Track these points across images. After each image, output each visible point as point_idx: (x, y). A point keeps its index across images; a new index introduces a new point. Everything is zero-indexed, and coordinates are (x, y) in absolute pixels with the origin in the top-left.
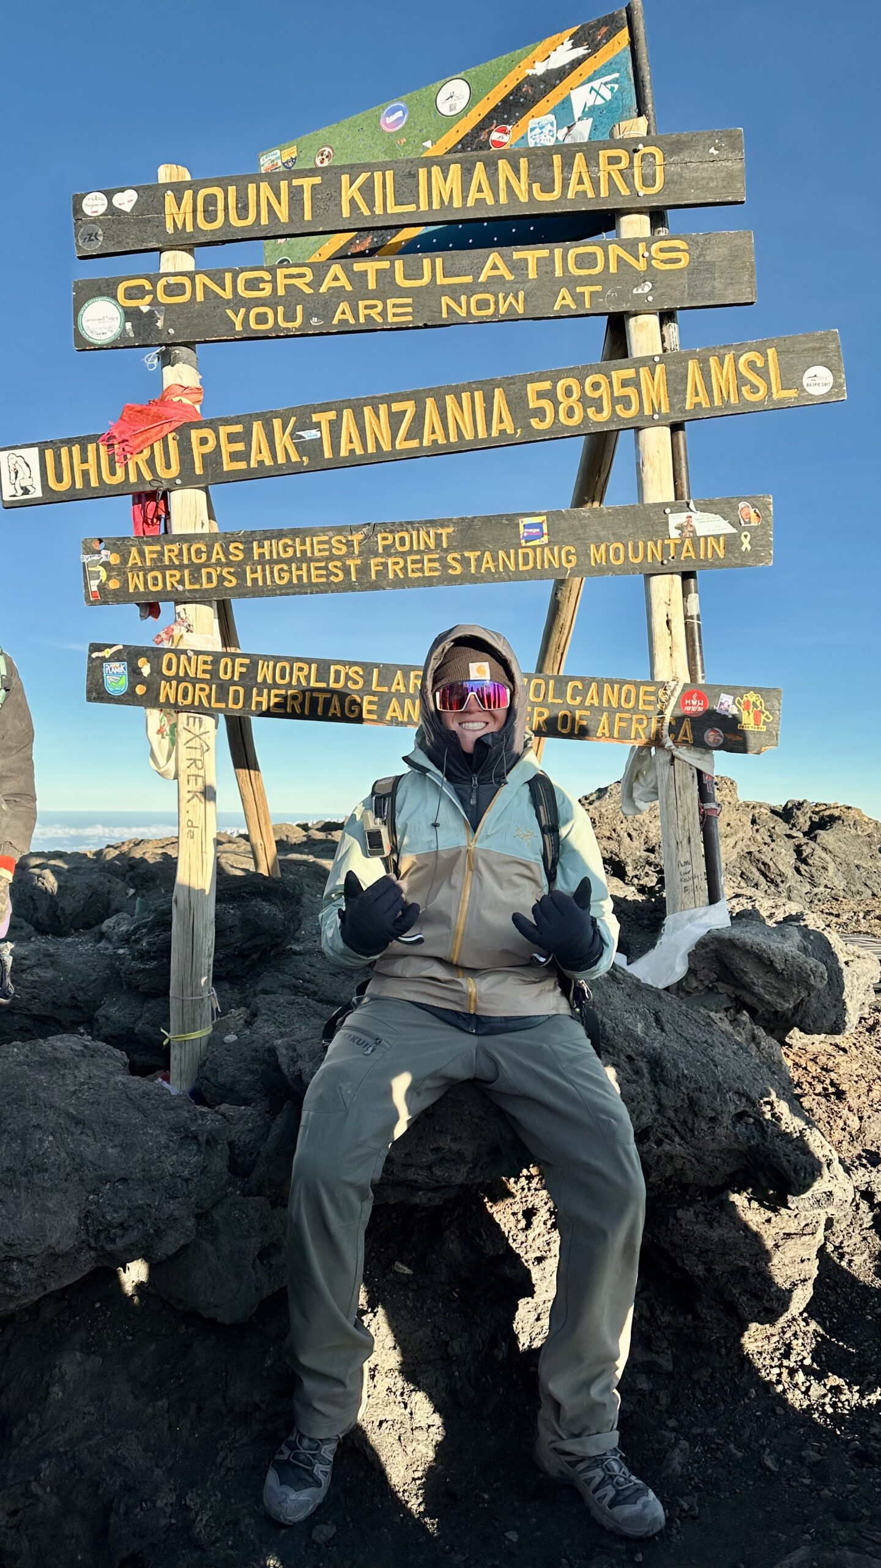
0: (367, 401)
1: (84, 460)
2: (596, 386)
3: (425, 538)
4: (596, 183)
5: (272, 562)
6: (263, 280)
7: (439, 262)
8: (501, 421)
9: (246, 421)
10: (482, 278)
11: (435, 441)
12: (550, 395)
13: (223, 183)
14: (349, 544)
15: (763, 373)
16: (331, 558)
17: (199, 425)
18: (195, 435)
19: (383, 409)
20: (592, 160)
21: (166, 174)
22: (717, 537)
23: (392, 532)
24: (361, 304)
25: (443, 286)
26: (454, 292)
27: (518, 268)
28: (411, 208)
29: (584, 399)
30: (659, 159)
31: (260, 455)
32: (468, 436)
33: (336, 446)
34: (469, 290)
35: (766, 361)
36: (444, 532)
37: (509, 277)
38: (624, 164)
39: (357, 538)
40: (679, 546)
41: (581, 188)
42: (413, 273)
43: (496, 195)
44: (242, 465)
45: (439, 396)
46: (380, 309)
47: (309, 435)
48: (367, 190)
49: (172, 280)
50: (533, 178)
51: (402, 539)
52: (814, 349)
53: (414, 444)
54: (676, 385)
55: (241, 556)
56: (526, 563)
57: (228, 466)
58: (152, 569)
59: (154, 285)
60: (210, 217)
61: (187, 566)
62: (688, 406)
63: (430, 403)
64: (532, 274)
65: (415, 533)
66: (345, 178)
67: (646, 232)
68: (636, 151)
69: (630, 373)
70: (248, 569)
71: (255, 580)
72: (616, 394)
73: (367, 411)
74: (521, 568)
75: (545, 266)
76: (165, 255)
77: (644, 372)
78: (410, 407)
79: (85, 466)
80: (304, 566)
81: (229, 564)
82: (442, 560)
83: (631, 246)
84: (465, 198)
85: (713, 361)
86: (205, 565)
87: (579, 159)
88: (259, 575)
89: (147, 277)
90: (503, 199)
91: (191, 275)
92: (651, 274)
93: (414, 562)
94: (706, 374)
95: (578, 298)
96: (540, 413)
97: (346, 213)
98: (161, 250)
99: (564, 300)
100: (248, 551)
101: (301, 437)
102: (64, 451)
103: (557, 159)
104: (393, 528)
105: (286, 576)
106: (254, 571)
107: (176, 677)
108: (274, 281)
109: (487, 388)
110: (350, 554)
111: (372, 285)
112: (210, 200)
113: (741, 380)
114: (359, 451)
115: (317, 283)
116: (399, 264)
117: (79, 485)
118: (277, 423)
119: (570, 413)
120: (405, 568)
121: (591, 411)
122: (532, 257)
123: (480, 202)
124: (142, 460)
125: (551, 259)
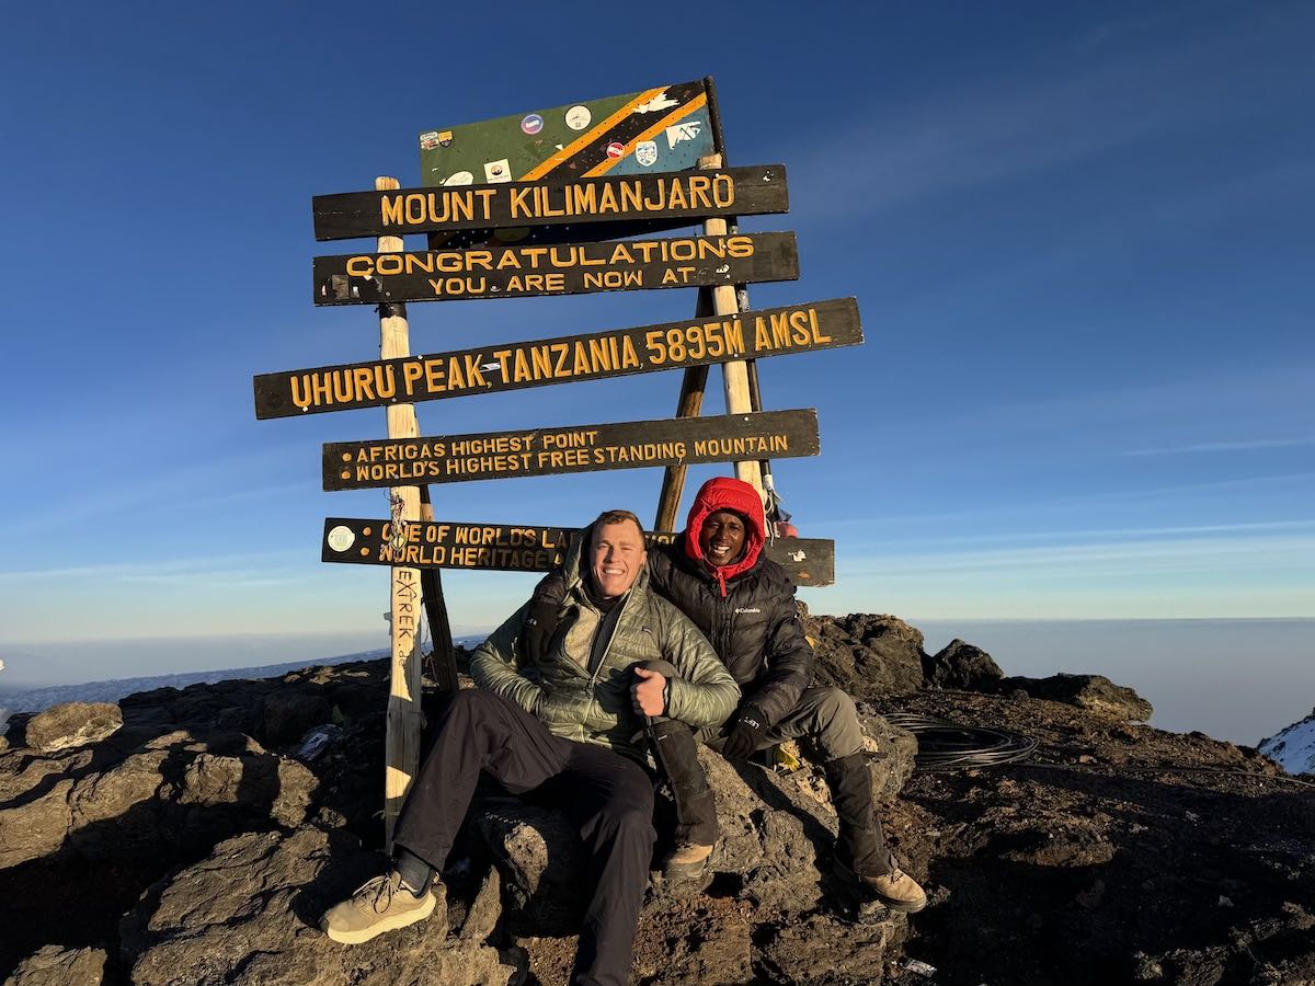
0: (533, 344)
1: (321, 384)
2: (694, 335)
3: (579, 439)
4: (688, 199)
5: (466, 457)
6: (456, 260)
7: (581, 249)
8: (630, 358)
10: (612, 261)
11: (583, 371)
12: (663, 340)
13: (425, 192)
14: (523, 444)
15: (807, 325)
16: (510, 453)
17: (409, 360)
18: (406, 367)
19: (545, 349)
20: (685, 185)
21: (381, 183)
22: (781, 436)
23: (553, 434)
24: (527, 278)
25: (585, 266)
26: (593, 270)
27: (638, 255)
28: (561, 213)
29: (686, 344)
30: (730, 184)
31: (455, 380)
32: (606, 368)
33: (511, 374)
34: (604, 269)
35: (809, 318)
36: (591, 434)
37: (631, 261)
38: (707, 186)
39: (528, 439)
40: (756, 442)
41: (678, 202)
42: (564, 257)
43: (620, 206)
44: (442, 388)
45: (585, 341)
46: (541, 280)
47: (492, 367)
48: (529, 200)
49: (389, 258)
50: (644, 195)
51: (561, 441)
52: (840, 310)
53: (568, 373)
55: (443, 453)
56: (650, 454)
57: (431, 388)
58: (375, 464)
59: (375, 261)
60: (416, 214)
61: (402, 461)
62: (758, 347)
63: (578, 346)
64: (647, 259)
66: (513, 191)
67: (724, 230)
68: (715, 178)
69: (716, 326)
70: (448, 462)
71: (453, 470)
72: (708, 340)
73: (534, 350)
74: (647, 458)
75: (655, 253)
76: (382, 239)
77: (726, 325)
78: (564, 348)
79: (322, 389)
80: (490, 459)
81: (434, 459)
82: (591, 453)
83: (714, 240)
84: (598, 206)
85: (773, 317)
86: (416, 460)
87: (676, 183)
88: (456, 466)
89: (369, 255)
90: (625, 208)
91: (402, 255)
92: (728, 259)
93: (570, 455)
94: (769, 327)
95: (679, 275)
96: (656, 353)
97: (514, 215)
98: (378, 236)
99: (669, 276)
100: (448, 450)
101: (485, 368)
102: (306, 378)
103: (661, 183)
104: (555, 432)
105: (477, 466)
106: (453, 463)
108: (464, 261)
109: (619, 335)
110: (524, 450)
111: (535, 264)
112: (416, 203)
113: (793, 331)
114: (528, 378)
115: (494, 263)
116: (553, 251)
118: (468, 359)
119: (677, 352)
120: (563, 460)
121: (691, 352)
122: (646, 247)
123: (609, 210)
124: (366, 384)
125: (660, 248)
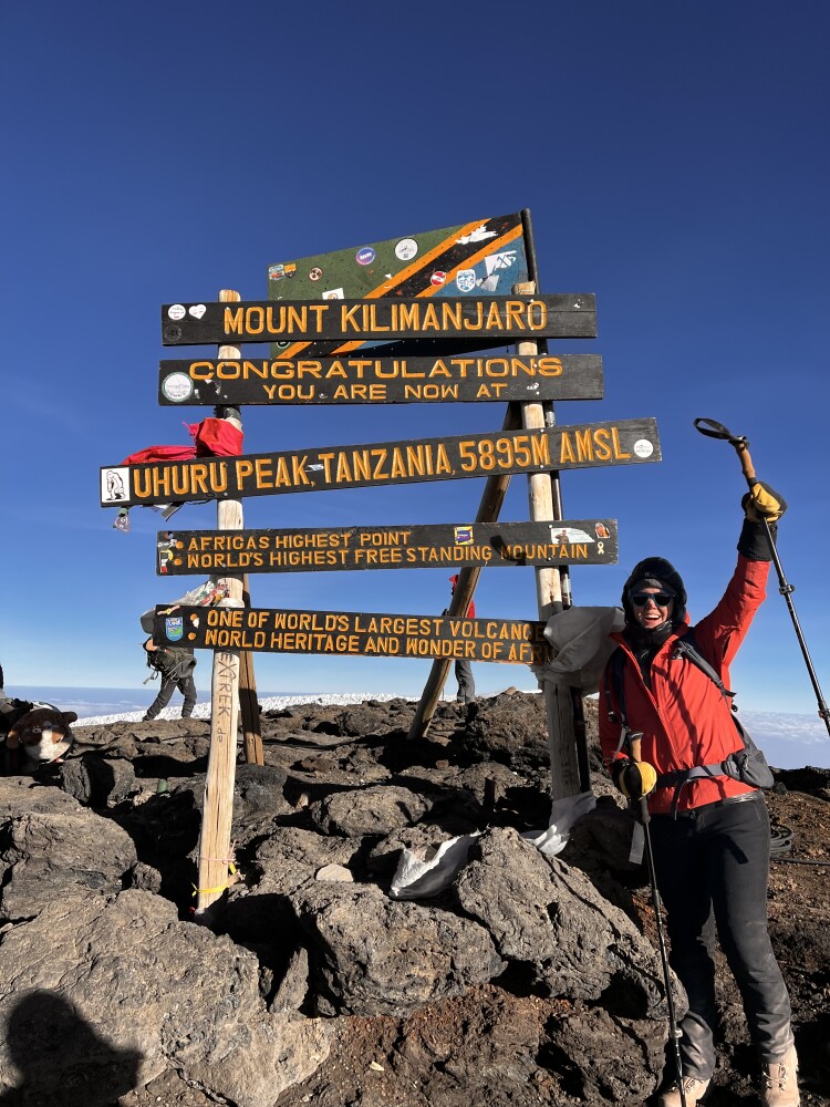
0: (355, 448)
1: (161, 477)
2: (503, 446)
3: (393, 538)
4: (503, 321)
5: (288, 550)
6: (288, 368)
7: (403, 363)
8: (443, 465)
9: (274, 457)
10: (431, 375)
11: (399, 475)
12: (474, 450)
13: (264, 305)
14: (341, 540)
15: (609, 442)
16: (329, 548)
17: (242, 458)
18: (238, 465)
19: (365, 454)
20: (501, 308)
21: (224, 296)
22: (582, 545)
23: (370, 533)
24: (352, 387)
25: (406, 378)
26: (413, 383)
27: (455, 370)
28: (386, 329)
29: (495, 453)
30: (543, 309)
31: (282, 478)
32: (421, 473)
33: (333, 475)
34: (423, 382)
35: (611, 435)
36: (405, 534)
37: (448, 375)
38: (521, 310)
39: (346, 536)
40: (558, 550)
41: (494, 323)
42: (387, 369)
43: (441, 325)
44: (270, 485)
45: (402, 447)
46: (365, 389)
47: (315, 467)
48: (358, 316)
49: (227, 364)
50: (464, 316)
51: (377, 538)
52: (640, 429)
53: (385, 476)
54: (554, 446)
55: (267, 545)
56: (459, 556)
57: (259, 485)
58: (205, 552)
59: (215, 367)
60: (255, 325)
61: (229, 552)
62: (562, 461)
63: (396, 451)
64: (463, 374)
65: (385, 534)
66: (344, 308)
67: (536, 353)
68: (529, 303)
69: (525, 439)
70: (272, 554)
71: (276, 562)
72: (516, 451)
73: (355, 454)
74: (456, 559)
75: (471, 369)
76: (223, 348)
77: (534, 439)
78: (383, 454)
79: (161, 482)
80: (310, 553)
81: (259, 550)
82: (403, 552)
83: (526, 359)
84: (421, 324)
85: (577, 434)
86: (243, 551)
87: (493, 305)
88: (279, 559)
89: (210, 361)
90: (445, 327)
91: (240, 362)
92: (537, 378)
93: (384, 553)
94: (573, 441)
95: (492, 391)
96: (467, 461)
97: (344, 329)
98: (220, 345)
99: (483, 391)
100: (272, 542)
101: (310, 469)
102: (147, 471)
103: (479, 305)
104: (371, 530)
105: (297, 559)
106: (276, 556)
107: (218, 627)
108: (296, 369)
109: (434, 444)
110: (342, 546)
111: (360, 375)
112: (255, 315)
113: (595, 446)
114: (349, 479)
115: (324, 372)
116: (378, 364)
117: (156, 494)
118: (294, 460)
119: (487, 462)
120: (378, 557)
121: (500, 462)
122: (463, 363)
123: (431, 328)
124: (200, 479)
125: (475, 365)
